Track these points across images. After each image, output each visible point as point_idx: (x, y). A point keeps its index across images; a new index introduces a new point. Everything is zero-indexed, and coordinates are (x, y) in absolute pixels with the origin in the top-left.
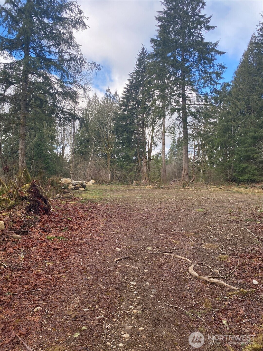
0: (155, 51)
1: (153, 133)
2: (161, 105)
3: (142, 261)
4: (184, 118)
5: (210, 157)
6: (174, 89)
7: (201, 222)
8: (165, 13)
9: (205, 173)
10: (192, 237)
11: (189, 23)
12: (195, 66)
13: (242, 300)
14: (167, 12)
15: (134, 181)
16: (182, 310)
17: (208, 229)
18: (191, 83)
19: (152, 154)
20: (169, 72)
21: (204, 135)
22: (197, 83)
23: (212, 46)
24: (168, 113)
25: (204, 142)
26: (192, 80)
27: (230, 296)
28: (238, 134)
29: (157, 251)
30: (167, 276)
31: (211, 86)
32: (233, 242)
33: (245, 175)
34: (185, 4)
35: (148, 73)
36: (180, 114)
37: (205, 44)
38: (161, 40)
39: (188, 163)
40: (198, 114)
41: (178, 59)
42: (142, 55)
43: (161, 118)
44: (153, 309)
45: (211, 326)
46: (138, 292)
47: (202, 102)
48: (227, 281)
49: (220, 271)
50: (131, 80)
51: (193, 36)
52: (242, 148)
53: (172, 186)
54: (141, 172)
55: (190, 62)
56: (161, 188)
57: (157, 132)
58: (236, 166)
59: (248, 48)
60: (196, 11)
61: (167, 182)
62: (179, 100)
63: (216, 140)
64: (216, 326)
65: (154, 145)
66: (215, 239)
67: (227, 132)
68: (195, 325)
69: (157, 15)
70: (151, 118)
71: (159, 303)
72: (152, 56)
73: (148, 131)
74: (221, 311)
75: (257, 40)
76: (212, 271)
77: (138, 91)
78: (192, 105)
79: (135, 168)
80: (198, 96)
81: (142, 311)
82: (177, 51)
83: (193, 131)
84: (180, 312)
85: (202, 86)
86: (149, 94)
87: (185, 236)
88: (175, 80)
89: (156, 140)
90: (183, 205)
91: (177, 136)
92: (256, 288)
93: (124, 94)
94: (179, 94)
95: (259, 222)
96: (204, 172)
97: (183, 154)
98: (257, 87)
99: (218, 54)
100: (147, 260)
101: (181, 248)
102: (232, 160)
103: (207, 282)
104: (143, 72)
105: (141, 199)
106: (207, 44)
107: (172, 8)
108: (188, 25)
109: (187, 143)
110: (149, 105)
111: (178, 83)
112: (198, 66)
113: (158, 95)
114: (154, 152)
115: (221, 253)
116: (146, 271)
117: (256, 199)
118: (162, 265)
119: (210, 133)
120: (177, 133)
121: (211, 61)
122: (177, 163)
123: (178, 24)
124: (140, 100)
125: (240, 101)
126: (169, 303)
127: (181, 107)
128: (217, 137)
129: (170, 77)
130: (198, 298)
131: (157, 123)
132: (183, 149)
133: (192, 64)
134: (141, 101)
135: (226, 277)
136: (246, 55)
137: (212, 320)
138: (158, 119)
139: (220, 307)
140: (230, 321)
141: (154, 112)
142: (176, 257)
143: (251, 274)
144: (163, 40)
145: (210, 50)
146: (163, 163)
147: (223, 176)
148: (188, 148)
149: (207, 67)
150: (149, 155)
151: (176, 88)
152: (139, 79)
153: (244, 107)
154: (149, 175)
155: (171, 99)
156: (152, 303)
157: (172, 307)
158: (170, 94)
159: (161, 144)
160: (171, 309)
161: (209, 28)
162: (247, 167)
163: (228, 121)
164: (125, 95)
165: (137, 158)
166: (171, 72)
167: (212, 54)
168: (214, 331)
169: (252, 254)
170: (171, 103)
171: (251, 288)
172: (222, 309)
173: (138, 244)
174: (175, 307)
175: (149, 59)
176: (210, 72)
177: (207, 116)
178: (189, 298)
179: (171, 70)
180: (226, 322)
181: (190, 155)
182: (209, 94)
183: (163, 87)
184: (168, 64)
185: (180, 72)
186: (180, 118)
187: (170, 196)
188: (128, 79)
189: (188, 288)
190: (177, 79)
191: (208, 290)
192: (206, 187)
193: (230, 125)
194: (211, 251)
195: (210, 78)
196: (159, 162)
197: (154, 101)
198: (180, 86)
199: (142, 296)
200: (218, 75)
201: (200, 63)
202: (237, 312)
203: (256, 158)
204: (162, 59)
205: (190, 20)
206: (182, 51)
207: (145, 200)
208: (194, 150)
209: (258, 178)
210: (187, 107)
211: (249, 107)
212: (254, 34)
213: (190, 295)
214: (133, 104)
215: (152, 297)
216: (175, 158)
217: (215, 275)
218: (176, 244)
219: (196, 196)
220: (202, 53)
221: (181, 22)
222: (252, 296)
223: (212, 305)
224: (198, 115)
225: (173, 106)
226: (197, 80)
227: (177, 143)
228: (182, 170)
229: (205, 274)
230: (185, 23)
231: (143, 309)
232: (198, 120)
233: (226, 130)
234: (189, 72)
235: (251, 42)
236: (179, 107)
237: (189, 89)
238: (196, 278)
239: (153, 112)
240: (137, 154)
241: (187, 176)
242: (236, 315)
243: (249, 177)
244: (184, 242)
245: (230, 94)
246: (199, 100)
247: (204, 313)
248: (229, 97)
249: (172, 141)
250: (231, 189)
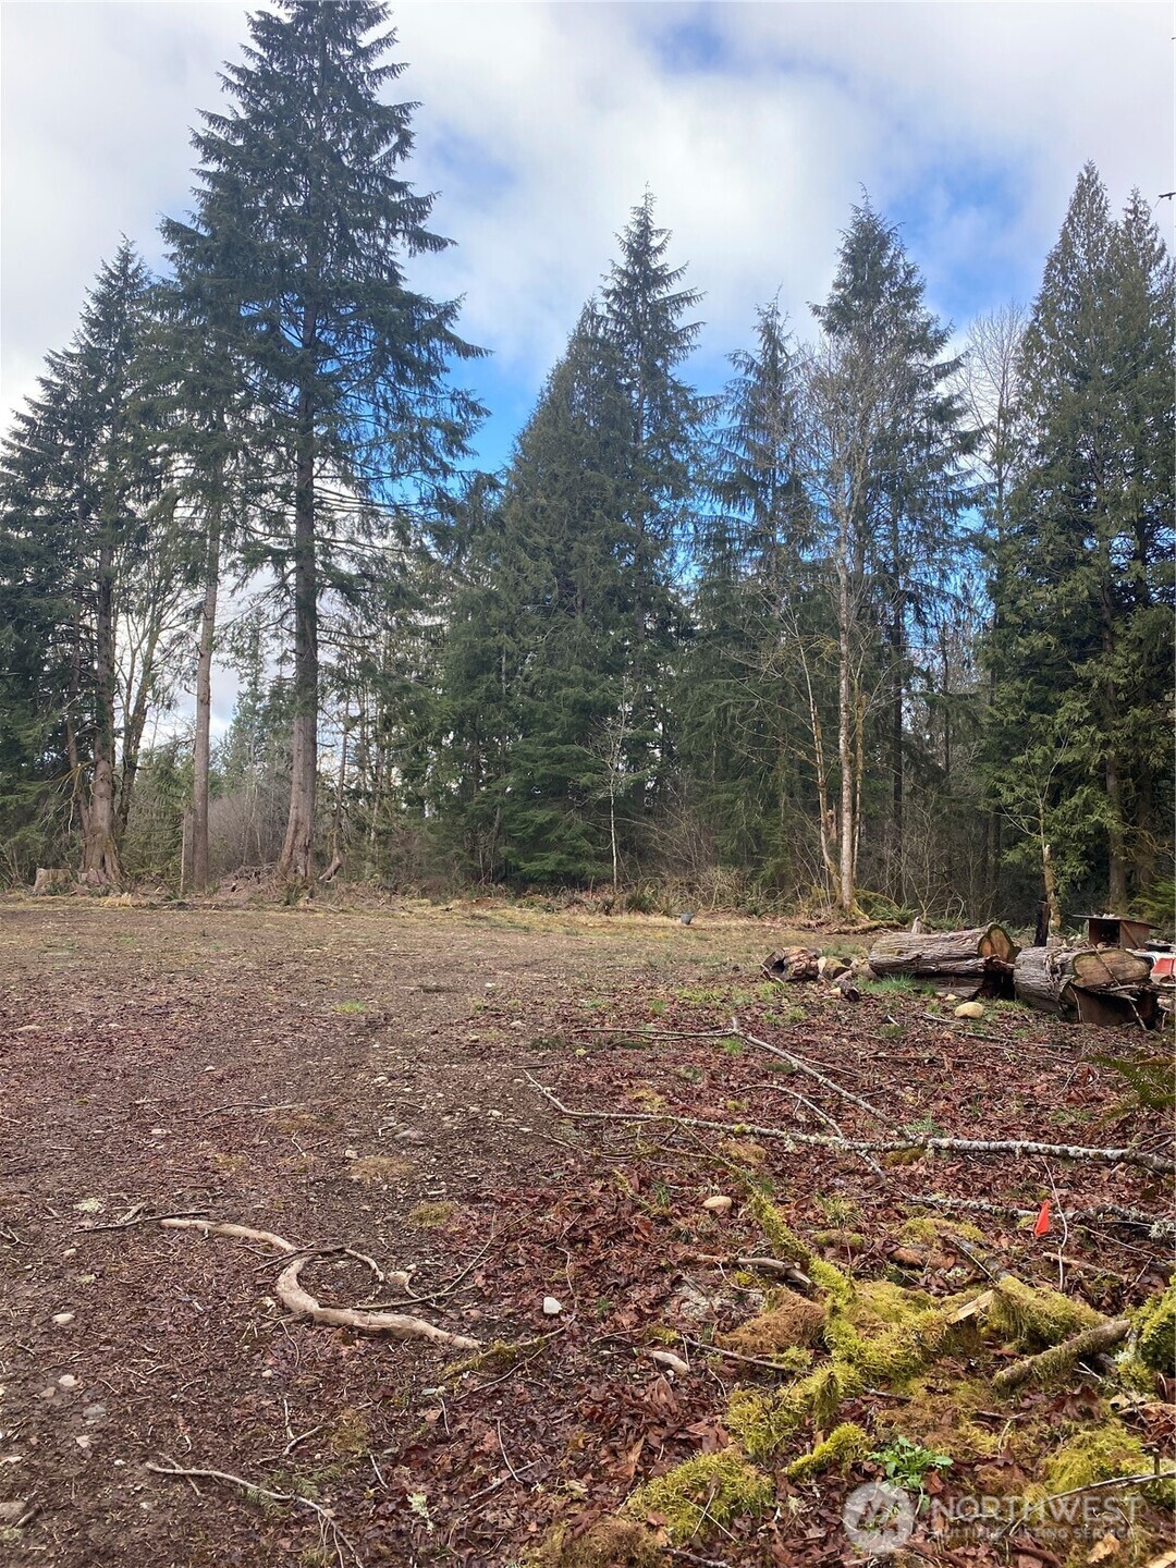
0: (183, 277)
1: (152, 645)
2: (198, 523)
3: (47, 1272)
4: (303, 597)
5: (411, 774)
6: (262, 462)
7: (350, 1061)
8: (238, 127)
9: (385, 843)
10: (304, 1132)
11: (342, 198)
12: (359, 381)
13: (496, 1391)
14: (248, 127)
15: (41, 872)
16: (232, 1482)
17: (379, 1091)
18: (338, 450)
19: (144, 744)
20: (244, 386)
21: (387, 676)
22: (364, 454)
23: (434, 316)
24: (229, 561)
25: (389, 709)
26: (344, 437)
27: (449, 1382)
28: (523, 689)
29: (131, 1214)
30: (170, 1328)
31: (425, 478)
32: (478, 1142)
33: (545, 855)
34: (327, 115)
35: (145, 370)
36: (285, 577)
37: (404, 299)
38: (213, 237)
39: (314, 793)
40: (364, 585)
41: (288, 336)
42: (120, 284)
43: (197, 582)
44: (86, 1505)
45: (358, 1533)
46: (10, 1433)
47: (385, 537)
48: (442, 1314)
49: (416, 1274)
50: (56, 385)
51: (357, 254)
52: (538, 744)
53: (232, 896)
54: (81, 827)
55: (338, 358)
56: (182, 906)
57: (172, 642)
58: (510, 818)
59: (568, 354)
60: (374, 158)
61: (209, 880)
62: (285, 514)
63: (437, 703)
64: (381, 1527)
65: (156, 701)
66: (405, 1133)
67: (480, 677)
68: (288, 1545)
69: (203, 127)
70: (148, 576)
71: (121, 1468)
72: (164, 298)
73: (127, 632)
74: (406, 1456)
75: (601, 330)
76: (381, 1278)
77: (88, 444)
78: (339, 545)
79: (52, 806)
80: (369, 512)
81: (24, 1525)
82: (285, 301)
83: (341, 657)
84: (220, 1495)
85: (386, 469)
86: (141, 462)
87: (274, 1129)
88: (268, 423)
89: (168, 678)
90: (278, 986)
91: (271, 672)
92: (553, 1330)
93: (16, 442)
94: (283, 487)
95: (582, 1052)
96: (384, 837)
97: (295, 753)
98: (598, 513)
99: (454, 353)
100: (78, 1263)
101: (247, 1189)
102: (497, 792)
103: (356, 1333)
104: (116, 359)
105: (67, 959)
106: (413, 301)
107: (269, 115)
108: (336, 205)
109: (312, 707)
110: (139, 516)
111: (282, 440)
112: (374, 384)
113: (186, 477)
114: (159, 732)
115: (425, 1196)
116: (62, 1318)
117: (582, 953)
118: (148, 1277)
119: (414, 674)
120: (271, 658)
121: (426, 373)
122: (262, 792)
123: (293, 189)
124: (95, 485)
125: (534, 556)
126: (167, 1463)
127: (291, 544)
128: (440, 692)
129: (246, 405)
130: (310, 1412)
131: (175, 600)
132: (295, 728)
133: (346, 369)
134: (99, 488)
135: (440, 1300)
136: (563, 378)
137: (365, 1502)
138: (180, 585)
139: (404, 1436)
140: (440, 1492)
141: (161, 549)
142: (221, 1235)
143: (538, 1272)
144: (222, 239)
145: (423, 327)
146: (198, 789)
147: (459, 857)
148: (314, 729)
149: (411, 396)
150: (127, 747)
151: (270, 459)
152: (97, 386)
153: (549, 580)
154: (120, 844)
155: (245, 502)
156: (81, 1476)
157: (184, 1476)
158: (244, 483)
159: (193, 700)
160: (178, 1487)
161: (421, 240)
162: (553, 822)
163: (486, 632)
164: (20, 449)
165: (66, 759)
166: (252, 388)
167: (431, 344)
168: (367, 1554)
169: (548, 1186)
170: (244, 521)
171: (533, 1331)
172: (413, 1443)
173: (33, 1186)
174: (200, 1476)
175: (154, 308)
176: (422, 419)
177: (401, 598)
178: (269, 1422)
179: (252, 378)
180: (424, 1498)
181: (325, 760)
182: (413, 508)
183: (215, 446)
184: (241, 348)
185: (293, 394)
186: (287, 594)
187: (219, 943)
188: (42, 380)
189: (267, 1373)
190: (280, 421)
191: (358, 1366)
192: (389, 901)
193: (496, 649)
194: (385, 1187)
195: (421, 443)
196: (177, 783)
197: (164, 499)
198: (290, 456)
199: (31, 1448)
200: (456, 437)
201: (379, 374)
202: (472, 1446)
203: (587, 789)
204: (216, 320)
205: (345, 188)
206: (306, 307)
207: (93, 964)
208: (342, 741)
209: (591, 868)
210: (316, 550)
211: (569, 587)
212: (594, 307)
213: (276, 1403)
214: (60, 500)
215: (84, 1445)
216: (257, 769)
217: (394, 1296)
218: (229, 1170)
219: (339, 943)
220: (390, 335)
221: (306, 186)
222: (535, 1367)
223: (368, 1434)
224: (365, 591)
225: (255, 535)
226: (364, 441)
227: (266, 701)
228: (284, 823)
229: (350, 1295)
230: (324, 193)
231: (31, 1513)
232: (366, 612)
233: (478, 665)
234: (331, 401)
235: (580, 333)
236: (280, 543)
237: (332, 474)
238: (308, 1319)
239: (159, 550)
240: (66, 737)
241: (307, 853)
242: (468, 1463)
243: (560, 863)
244: (263, 1160)
245: (498, 521)
246: (369, 526)
247: (332, 1480)
248: (493, 534)
249: (245, 688)
250: (489, 913)
